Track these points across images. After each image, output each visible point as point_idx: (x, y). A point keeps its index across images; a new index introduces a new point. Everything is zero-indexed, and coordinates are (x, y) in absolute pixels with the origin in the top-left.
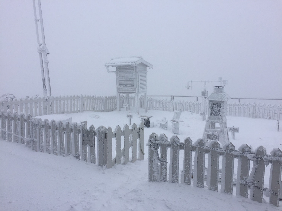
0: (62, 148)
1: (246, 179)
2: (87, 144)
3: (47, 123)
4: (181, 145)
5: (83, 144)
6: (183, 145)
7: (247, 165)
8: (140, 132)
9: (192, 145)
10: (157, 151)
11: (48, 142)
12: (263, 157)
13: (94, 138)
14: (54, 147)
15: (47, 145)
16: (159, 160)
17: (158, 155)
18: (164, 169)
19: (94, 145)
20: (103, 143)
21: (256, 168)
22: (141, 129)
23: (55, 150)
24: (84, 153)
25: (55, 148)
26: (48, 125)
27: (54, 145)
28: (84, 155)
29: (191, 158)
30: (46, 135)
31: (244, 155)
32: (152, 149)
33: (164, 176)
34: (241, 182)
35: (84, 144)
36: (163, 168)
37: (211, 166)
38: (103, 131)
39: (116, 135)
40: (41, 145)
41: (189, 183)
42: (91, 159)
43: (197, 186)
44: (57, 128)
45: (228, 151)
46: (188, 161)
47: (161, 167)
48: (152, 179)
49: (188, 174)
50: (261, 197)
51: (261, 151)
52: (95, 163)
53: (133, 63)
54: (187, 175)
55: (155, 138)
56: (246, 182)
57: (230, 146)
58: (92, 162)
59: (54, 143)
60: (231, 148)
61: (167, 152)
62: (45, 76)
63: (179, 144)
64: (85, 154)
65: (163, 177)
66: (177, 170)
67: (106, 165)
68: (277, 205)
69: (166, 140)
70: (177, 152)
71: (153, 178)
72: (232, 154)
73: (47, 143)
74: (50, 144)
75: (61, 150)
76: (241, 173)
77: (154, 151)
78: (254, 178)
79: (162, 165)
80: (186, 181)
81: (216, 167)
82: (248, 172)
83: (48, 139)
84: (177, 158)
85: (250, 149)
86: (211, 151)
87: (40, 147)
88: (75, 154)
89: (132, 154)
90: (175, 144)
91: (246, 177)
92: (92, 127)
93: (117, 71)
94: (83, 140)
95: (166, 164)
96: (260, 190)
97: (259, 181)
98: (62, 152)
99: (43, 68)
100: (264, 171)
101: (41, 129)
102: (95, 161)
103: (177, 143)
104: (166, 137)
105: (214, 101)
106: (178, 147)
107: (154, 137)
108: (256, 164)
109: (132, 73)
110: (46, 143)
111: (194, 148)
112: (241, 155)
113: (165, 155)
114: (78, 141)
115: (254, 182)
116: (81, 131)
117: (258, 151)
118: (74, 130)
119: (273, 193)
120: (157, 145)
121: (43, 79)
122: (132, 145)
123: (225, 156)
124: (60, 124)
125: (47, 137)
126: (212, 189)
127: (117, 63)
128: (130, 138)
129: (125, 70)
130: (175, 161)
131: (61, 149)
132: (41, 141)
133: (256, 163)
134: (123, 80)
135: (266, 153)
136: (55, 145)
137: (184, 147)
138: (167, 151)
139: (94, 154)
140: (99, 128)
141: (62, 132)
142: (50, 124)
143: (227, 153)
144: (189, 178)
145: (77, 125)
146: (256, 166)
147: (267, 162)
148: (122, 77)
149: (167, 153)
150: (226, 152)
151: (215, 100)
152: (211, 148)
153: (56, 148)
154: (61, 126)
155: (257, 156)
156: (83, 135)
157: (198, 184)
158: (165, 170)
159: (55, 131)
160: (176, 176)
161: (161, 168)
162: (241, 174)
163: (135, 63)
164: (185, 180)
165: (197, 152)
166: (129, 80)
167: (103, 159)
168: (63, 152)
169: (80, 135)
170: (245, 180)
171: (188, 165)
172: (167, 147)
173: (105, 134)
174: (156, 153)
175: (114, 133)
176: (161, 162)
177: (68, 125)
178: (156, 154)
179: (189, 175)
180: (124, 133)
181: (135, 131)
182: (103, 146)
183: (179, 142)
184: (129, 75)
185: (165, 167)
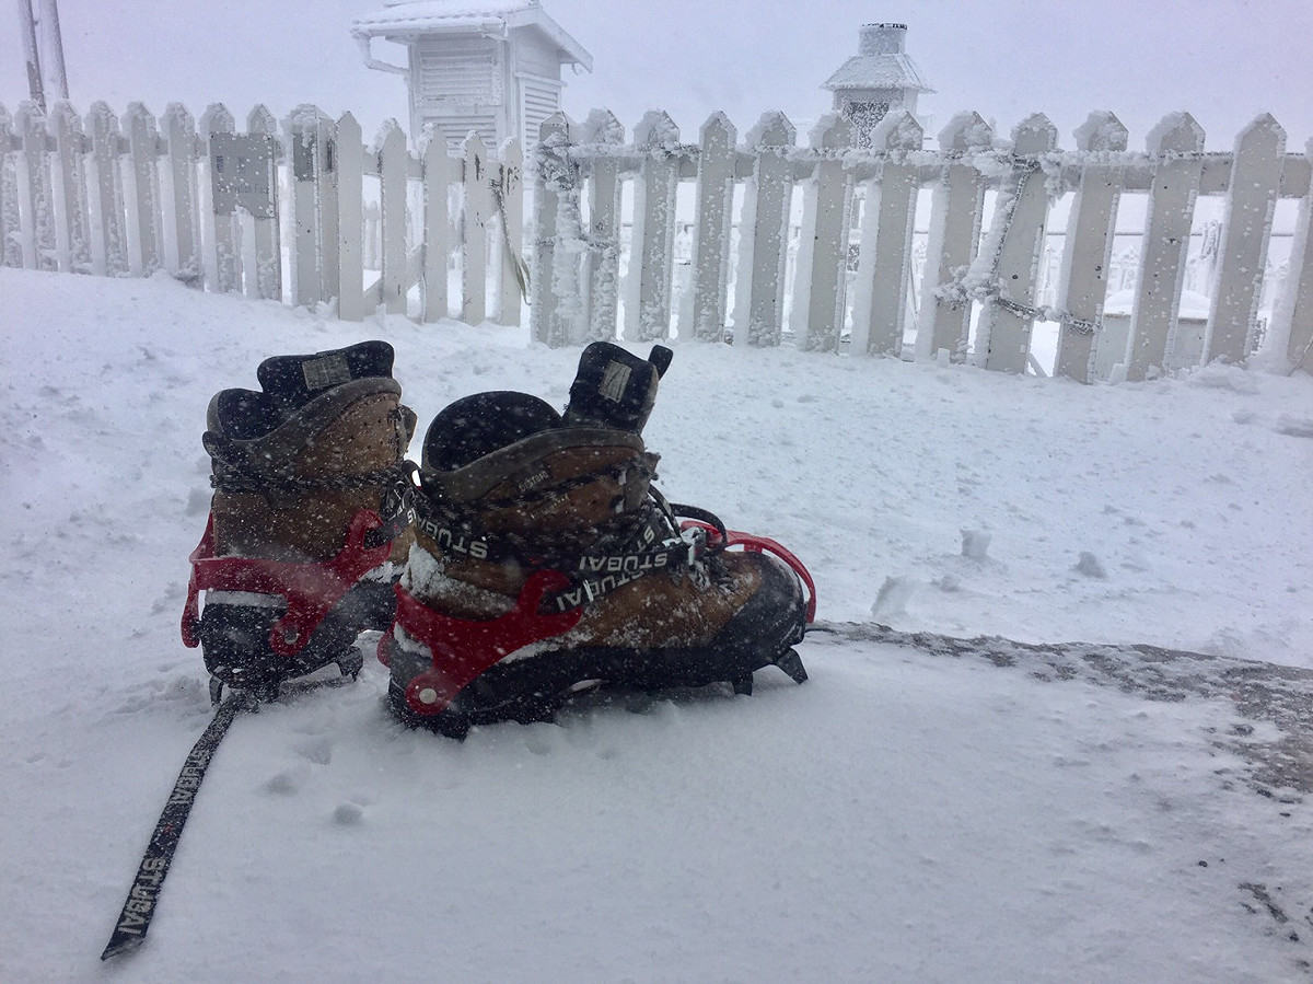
0: (117, 245)
1: (962, 275)
2: (237, 207)
3: (32, 118)
4: (685, 156)
5: (216, 212)
6: (692, 157)
7: (972, 213)
8: (505, 187)
9: (733, 150)
10: (573, 192)
11: (43, 224)
12: (1040, 158)
13: (270, 168)
14: (74, 241)
15: (39, 235)
16: (584, 238)
17: (575, 216)
18: (603, 282)
19: (271, 207)
20: (315, 188)
21: (1009, 216)
22: (510, 171)
23: (78, 257)
24: (223, 256)
25: (78, 245)
26: (39, 130)
27: (74, 234)
28: (223, 263)
29: (730, 211)
30: (32, 184)
31: (962, 161)
32: (552, 185)
33: (601, 316)
34: (940, 294)
35: (221, 208)
36: (601, 279)
37: (816, 238)
38: (315, 127)
39: (380, 165)
40: (11, 240)
41: (714, 335)
42: (259, 283)
43: (750, 343)
44: (83, 145)
45: (895, 154)
46: (712, 229)
47: (592, 273)
48: (550, 334)
49: (713, 294)
50: (1023, 347)
51: (1035, 129)
52: (279, 298)
53: (493, 19)
54: (706, 298)
55: (564, 131)
56: (963, 291)
57: (902, 125)
58: (263, 298)
59: (75, 223)
60: (905, 136)
61: (619, 198)
62: (38, 46)
63: (676, 149)
64: (230, 261)
65: (599, 320)
66: (662, 279)
67: (333, 299)
68: (1086, 379)
69: (619, 138)
70: (664, 191)
71: (554, 331)
72: (910, 168)
73: (40, 228)
74: (51, 231)
75: (107, 255)
76: (943, 251)
77: (561, 195)
78: (996, 263)
79: (595, 261)
80: (702, 328)
81: (834, 243)
82: (974, 244)
83: (43, 204)
84: (665, 221)
85: (988, 132)
86: (818, 166)
87: (6, 253)
88: (181, 268)
89: (464, 284)
90: (657, 154)
91: (961, 268)
92: (259, 115)
93: (411, 65)
94: (218, 189)
95: (614, 257)
96: (1019, 313)
97: (1015, 277)
98: (117, 266)
99: (33, 23)
100: (1042, 227)
101: (7, 155)
102: (280, 288)
103: (669, 147)
104: (618, 125)
105: (857, 90)
106: (671, 169)
107: (560, 130)
108: (1011, 195)
109: (487, 78)
110: (35, 228)
111: (741, 166)
112: (947, 163)
113: (611, 219)
114: (192, 197)
115: (995, 284)
116: (208, 145)
117: (1024, 133)
118: (169, 142)
119: (1072, 322)
120: (573, 168)
121: (29, 64)
122: (463, 239)
123: (880, 183)
124: (98, 119)
125: (38, 195)
126: (813, 348)
127: (413, 19)
128: (455, 201)
129: (454, 62)
130: (656, 240)
131: (110, 248)
132: (7, 221)
133: (1010, 191)
134: (444, 113)
135: (1054, 139)
136: (79, 235)
137: (700, 163)
138: (619, 193)
139: (274, 254)
140: (295, 113)
141: (112, 158)
142: (47, 128)
143: (889, 166)
144: (715, 309)
145: (186, 113)
146: (1008, 208)
147: (1057, 182)
148: (440, 98)
149: (619, 205)
150: (882, 162)
151: (862, 83)
152: (821, 151)
153: (86, 245)
154: (107, 128)
155: (1016, 160)
156: (218, 163)
157: (754, 333)
158: (607, 286)
159: (73, 158)
160: (656, 310)
161: (592, 280)
162: (945, 259)
163: (501, 21)
164: (696, 324)
165: (756, 181)
166: (473, 114)
167: (317, 269)
168: (120, 262)
169: (203, 167)
170: (956, 280)
171: (711, 251)
172: (620, 176)
173: (324, 144)
174: (569, 205)
175: (370, 150)
176: (592, 245)
177: (141, 118)
178: (569, 210)
179: (718, 295)
180: (424, 167)
181: (478, 171)
182: (316, 202)
183: (675, 138)
184: (472, 92)
185: (610, 271)
